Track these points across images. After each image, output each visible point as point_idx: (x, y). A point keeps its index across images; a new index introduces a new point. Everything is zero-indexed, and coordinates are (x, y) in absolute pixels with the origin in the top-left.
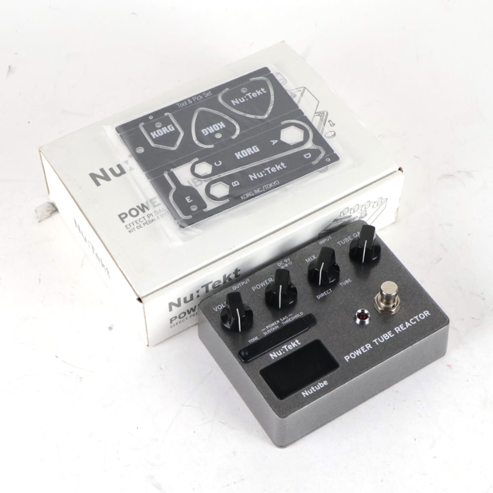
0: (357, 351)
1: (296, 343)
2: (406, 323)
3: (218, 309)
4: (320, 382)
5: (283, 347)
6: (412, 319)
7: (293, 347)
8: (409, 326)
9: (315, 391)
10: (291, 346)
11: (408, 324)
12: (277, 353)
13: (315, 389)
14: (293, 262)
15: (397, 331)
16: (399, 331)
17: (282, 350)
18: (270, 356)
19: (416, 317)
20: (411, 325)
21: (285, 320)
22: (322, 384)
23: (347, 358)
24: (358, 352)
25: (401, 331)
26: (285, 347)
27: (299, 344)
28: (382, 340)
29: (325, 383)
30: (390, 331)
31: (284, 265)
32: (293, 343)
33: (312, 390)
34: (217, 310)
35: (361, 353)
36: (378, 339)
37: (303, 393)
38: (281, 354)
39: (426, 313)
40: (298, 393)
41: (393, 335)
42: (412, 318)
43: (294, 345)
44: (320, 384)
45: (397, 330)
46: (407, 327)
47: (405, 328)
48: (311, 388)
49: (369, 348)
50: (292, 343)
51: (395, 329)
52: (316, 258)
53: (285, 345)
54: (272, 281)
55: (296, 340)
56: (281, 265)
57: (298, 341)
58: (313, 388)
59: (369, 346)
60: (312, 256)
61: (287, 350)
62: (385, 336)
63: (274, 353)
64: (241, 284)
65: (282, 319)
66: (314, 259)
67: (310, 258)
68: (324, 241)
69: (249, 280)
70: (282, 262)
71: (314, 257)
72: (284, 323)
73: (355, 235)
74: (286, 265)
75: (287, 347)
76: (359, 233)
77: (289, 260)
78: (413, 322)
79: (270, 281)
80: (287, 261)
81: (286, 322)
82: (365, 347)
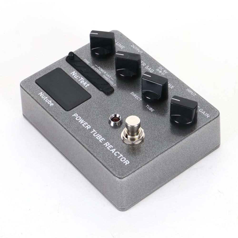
0: (83, 120)
1: (86, 85)
2: (115, 150)
5: (81, 78)
6: (119, 153)
8: (112, 152)
11: (113, 151)
12: (76, 75)
13: (46, 99)
14: (164, 75)
15: (106, 144)
16: (106, 145)
17: (79, 77)
18: (73, 71)
19: (121, 155)
20: (113, 152)
21: (107, 76)
22: (51, 102)
23: (76, 115)
24: (81, 121)
25: (106, 146)
26: (82, 78)
27: (86, 86)
28: (95, 135)
29: (52, 104)
30: (104, 140)
31: (160, 70)
32: (87, 83)
33: (45, 98)
35: (81, 123)
36: (97, 133)
37: (42, 93)
38: (76, 77)
39: (127, 162)
40: (42, 90)
41: (101, 142)
42: (120, 153)
43: (85, 84)
44: (50, 101)
45: (107, 144)
46: (111, 150)
47: (109, 149)
49: (87, 128)
51: (108, 143)
52: (171, 88)
53: (84, 79)
54: (143, 66)
55: (89, 84)
56: (160, 69)
57: (89, 85)
58: (47, 98)
59: (88, 127)
60: (172, 86)
61: (79, 81)
62: (100, 137)
63: (76, 73)
64: (137, 49)
65: (108, 75)
66: (170, 87)
67: (170, 85)
68: (190, 92)
69: (142, 53)
70: (163, 69)
71: (172, 87)
72: (104, 76)
73: (201, 110)
74: (160, 72)
75: (82, 80)
76: (204, 113)
77: (166, 73)
78: (116, 154)
79: (143, 64)
80: (165, 72)
81: (105, 77)
82: (88, 125)
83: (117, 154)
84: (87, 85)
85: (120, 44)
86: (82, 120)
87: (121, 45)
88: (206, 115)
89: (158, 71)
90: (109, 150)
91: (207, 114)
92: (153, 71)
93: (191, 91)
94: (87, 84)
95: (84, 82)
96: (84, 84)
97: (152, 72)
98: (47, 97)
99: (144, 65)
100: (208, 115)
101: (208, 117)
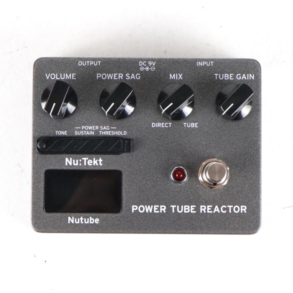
0: (149, 206)
1: (98, 162)
2: (217, 207)
3: (50, 77)
4: (92, 218)
5: (83, 159)
6: (225, 207)
7: (93, 164)
8: (217, 212)
9: (82, 222)
10: (92, 162)
11: (217, 209)
12: (74, 161)
13: (83, 221)
14: (156, 69)
15: (201, 209)
16: (203, 211)
17: (80, 160)
18: (65, 160)
19: (230, 207)
20: (219, 212)
21: (105, 130)
22: (93, 219)
23: (134, 208)
24: (149, 209)
25: (205, 212)
26: (85, 159)
27: (101, 164)
28: (180, 210)
29: (97, 221)
30: (195, 206)
31: (145, 67)
32: (96, 160)
33: (80, 220)
34: (48, 78)
35: (151, 211)
36: (178, 206)
37: (69, 218)
38: (77, 164)
39: (243, 209)
40: (64, 215)
41: (195, 212)
42: (226, 205)
43: (95, 162)
45: (203, 209)
46: (214, 212)
47: (211, 212)
48: (80, 218)
49: (163, 211)
50: (94, 159)
51: (201, 206)
52: (182, 79)
53: (86, 157)
54: (122, 79)
55: (100, 159)
56: (143, 65)
57: (102, 160)
58: (83, 219)
59: (163, 209)
60: (179, 74)
61: (85, 164)
62: (186, 208)
63: (71, 159)
64: (89, 63)
65: (103, 127)
66: (179, 79)
67: (175, 75)
68: (203, 64)
69: (100, 63)
70: (146, 62)
71: (180, 77)
72: (102, 133)
73: (239, 76)
74: (147, 69)
75: (87, 161)
76: (244, 77)
77: (154, 65)
79: (119, 77)
80: (151, 64)
81: (104, 133)
82: (160, 207)
83: (224, 209)
84: (99, 160)
85: (65, 75)
86: (147, 207)
87: (68, 75)
88: (249, 78)
89: (145, 69)
90: (213, 213)
92: (139, 74)
93: (203, 62)
94: (97, 160)
95: (93, 161)
96: (96, 164)
97: (140, 77)
98: (82, 217)
99: (121, 77)
100: (250, 75)
101: (253, 78)
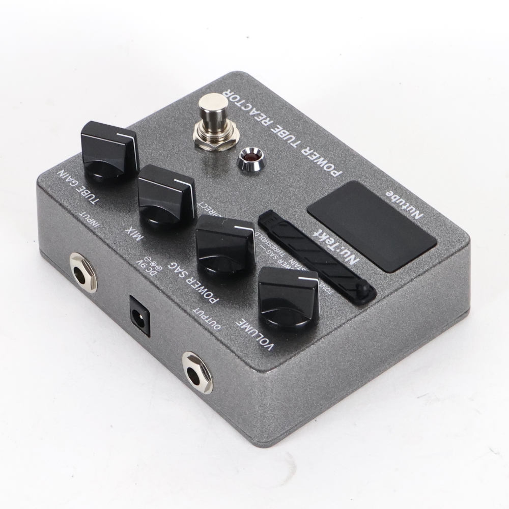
0: (318, 163)
1: (321, 235)
2: (251, 113)
3: (269, 344)
4: (390, 200)
5: (333, 250)
6: (243, 108)
7: (329, 238)
8: (257, 110)
9: (408, 204)
10: (328, 240)
11: (254, 112)
12: (345, 256)
13: (405, 204)
14: (145, 256)
15: (269, 123)
16: (269, 121)
17: (338, 251)
18: (355, 264)
19: (238, 104)
20: (255, 109)
21: (276, 253)
22: (392, 198)
23: (336, 174)
24: (322, 162)
25: (268, 119)
26: (332, 248)
27: (320, 231)
28: (291, 138)
29: (390, 194)
31: (154, 267)
32: (320, 239)
33: (408, 207)
34: (272, 345)
35: (322, 159)
36: (289, 142)
37: (417, 217)
38: (346, 251)
39: (228, 94)
40: (419, 224)
41: (278, 126)
42: (240, 108)
43: (324, 237)
44: (394, 200)
45: (267, 122)
46: (259, 112)
47: (262, 114)
48: (405, 209)
49: (310, 150)
51: (266, 125)
52: (132, 227)
53: (327, 247)
54: (192, 278)
55: (314, 235)
56: (153, 270)
57: (315, 233)
58: (403, 206)
59: (306, 151)
60: (129, 233)
61: (337, 244)
62: (282, 135)
63: (346, 260)
64: (207, 319)
65: (273, 256)
66: (134, 230)
67: (133, 235)
68: (91, 220)
69: (194, 309)
70: (146, 270)
71: (131, 230)
72: (281, 254)
73: (73, 184)
74: (153, 263)
75: (331, 245)
76: (69, 179)
77: (142, 261)
78: (248, 107)
79: (192, 282)
80: (143, 264)
81: (279, 251)
82: (308, 155)
83: (246, 107)
84: (318, 235)
85: (249, 331)
86: (321, 164)
87: (246, 328)
88: (66, 175)
89: (157, 265)
90: (262, 112)
91: (63, 176)
92: (169, 266)
93: (89, 222)
94: (320, 237)
95: (325, 240)
96: (326, 235)
97: (172, 264)
98: (403, 208)
99: (191, 280)
100: (61, 175)
101: (63, 171)
